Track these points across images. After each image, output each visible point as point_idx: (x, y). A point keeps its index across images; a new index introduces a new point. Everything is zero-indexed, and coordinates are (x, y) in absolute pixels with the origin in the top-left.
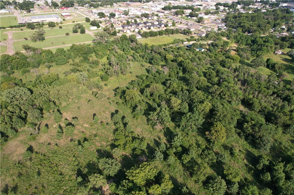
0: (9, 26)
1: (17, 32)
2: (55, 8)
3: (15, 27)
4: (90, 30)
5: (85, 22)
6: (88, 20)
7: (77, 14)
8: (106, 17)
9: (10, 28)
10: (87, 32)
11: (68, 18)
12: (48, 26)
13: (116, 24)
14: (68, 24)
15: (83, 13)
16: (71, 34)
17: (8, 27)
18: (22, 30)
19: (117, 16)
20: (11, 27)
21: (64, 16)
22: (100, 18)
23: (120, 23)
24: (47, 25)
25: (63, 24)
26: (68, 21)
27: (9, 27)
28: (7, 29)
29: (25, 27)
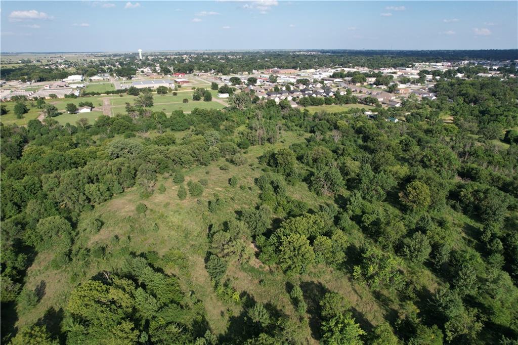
1: (115, 98)
2: (166, 74)
4: (219, 98)
5: (210, 89)
6: (215, 86)
7: (198, 81)
8: (242, 84)
9: (106, 95)
10: (214, 99)
11: (185, 85)
13: (258, 92)
14: (185, 91)
15: (207, 80)
16: (191, 101)
18: (121, 96)
19: (258, 83)
20: (108, 93)
21: (179, 83)
22: (233, 85)
23: (263, 91)
24: (155, 91)
25: (178, 91)
26: (185, 88)
28: (102, 95)
29: (126, 94)
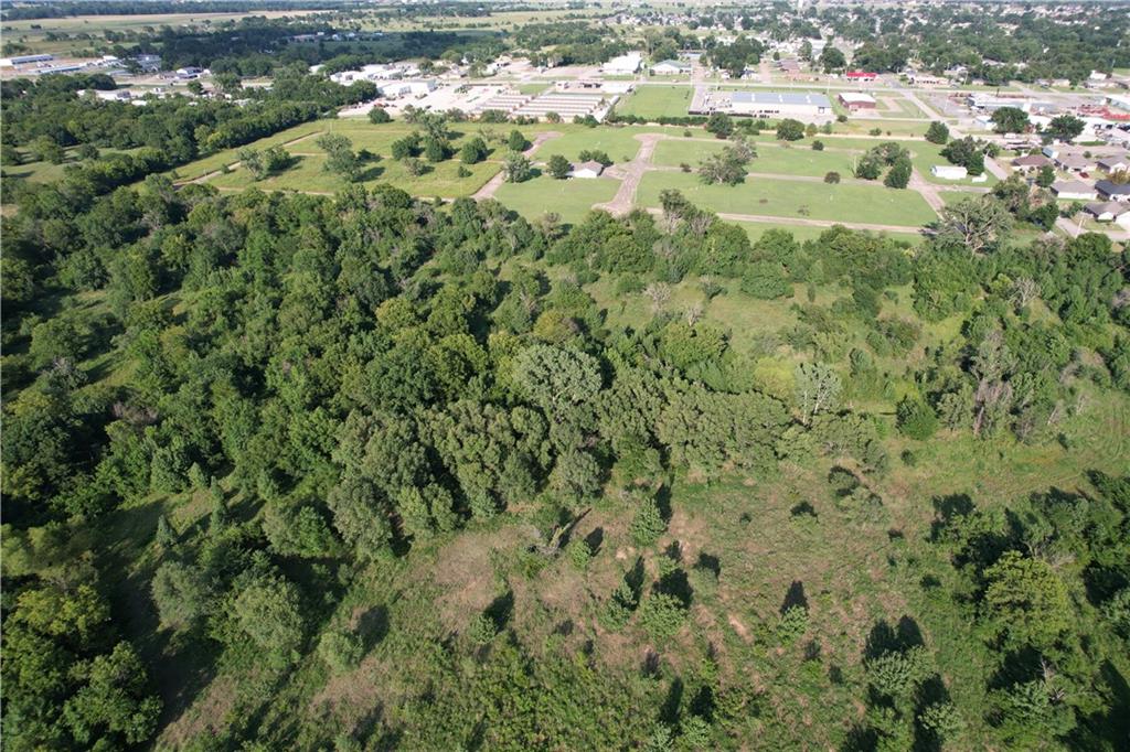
0: (659, 116)
1: (671, 138)
2: (828, 72)
3: (674, 121)
4: (932, 180)
5: (923, 139)
6: (937, 133)
7: (903, 103)
8: (1029, 130)
9: (658, 125)
10: (915, 183)
11: (862, 113)
12: (775, 132)
13: (1070, 170)
14: (850, 136)
15: (927, 102)
16: (848, 180)
17: (653, 121)
18: (688, 135)
19: (1087, 134)
20: (663, 121)
21: (847, 105)
22: (997, 132)
23: (1091, 169)
24: (773, 128)
25: (832, 135)
26: (855, 128)
27: (656, 122)
28: (649, 124)
29: (702, 127)
